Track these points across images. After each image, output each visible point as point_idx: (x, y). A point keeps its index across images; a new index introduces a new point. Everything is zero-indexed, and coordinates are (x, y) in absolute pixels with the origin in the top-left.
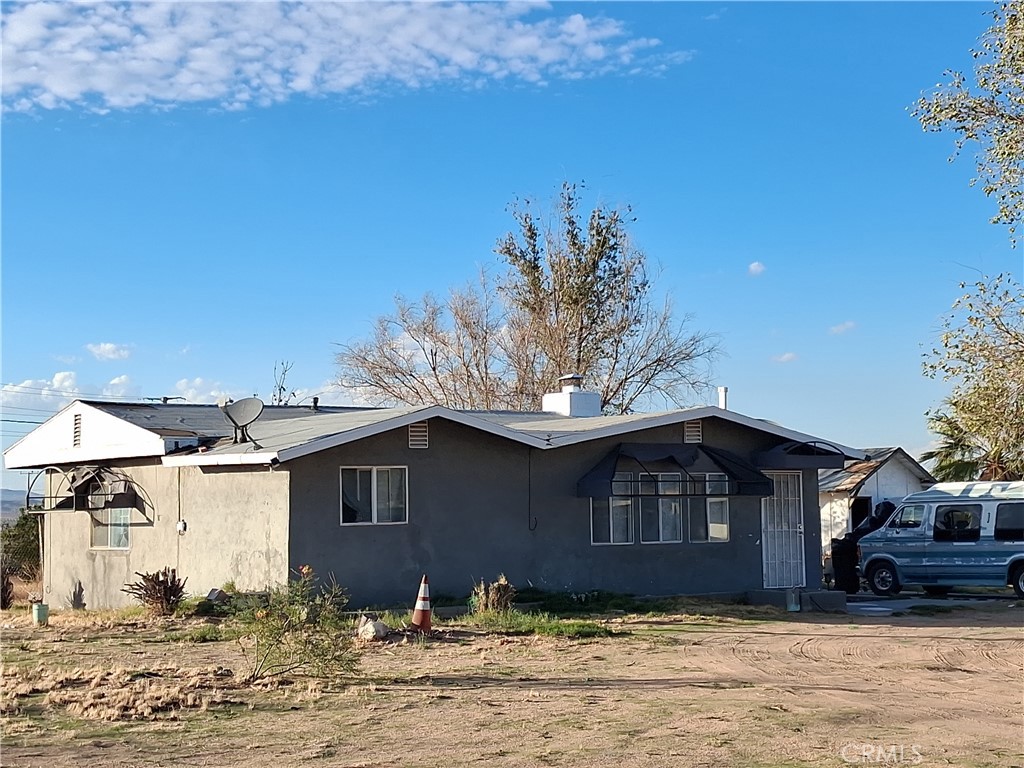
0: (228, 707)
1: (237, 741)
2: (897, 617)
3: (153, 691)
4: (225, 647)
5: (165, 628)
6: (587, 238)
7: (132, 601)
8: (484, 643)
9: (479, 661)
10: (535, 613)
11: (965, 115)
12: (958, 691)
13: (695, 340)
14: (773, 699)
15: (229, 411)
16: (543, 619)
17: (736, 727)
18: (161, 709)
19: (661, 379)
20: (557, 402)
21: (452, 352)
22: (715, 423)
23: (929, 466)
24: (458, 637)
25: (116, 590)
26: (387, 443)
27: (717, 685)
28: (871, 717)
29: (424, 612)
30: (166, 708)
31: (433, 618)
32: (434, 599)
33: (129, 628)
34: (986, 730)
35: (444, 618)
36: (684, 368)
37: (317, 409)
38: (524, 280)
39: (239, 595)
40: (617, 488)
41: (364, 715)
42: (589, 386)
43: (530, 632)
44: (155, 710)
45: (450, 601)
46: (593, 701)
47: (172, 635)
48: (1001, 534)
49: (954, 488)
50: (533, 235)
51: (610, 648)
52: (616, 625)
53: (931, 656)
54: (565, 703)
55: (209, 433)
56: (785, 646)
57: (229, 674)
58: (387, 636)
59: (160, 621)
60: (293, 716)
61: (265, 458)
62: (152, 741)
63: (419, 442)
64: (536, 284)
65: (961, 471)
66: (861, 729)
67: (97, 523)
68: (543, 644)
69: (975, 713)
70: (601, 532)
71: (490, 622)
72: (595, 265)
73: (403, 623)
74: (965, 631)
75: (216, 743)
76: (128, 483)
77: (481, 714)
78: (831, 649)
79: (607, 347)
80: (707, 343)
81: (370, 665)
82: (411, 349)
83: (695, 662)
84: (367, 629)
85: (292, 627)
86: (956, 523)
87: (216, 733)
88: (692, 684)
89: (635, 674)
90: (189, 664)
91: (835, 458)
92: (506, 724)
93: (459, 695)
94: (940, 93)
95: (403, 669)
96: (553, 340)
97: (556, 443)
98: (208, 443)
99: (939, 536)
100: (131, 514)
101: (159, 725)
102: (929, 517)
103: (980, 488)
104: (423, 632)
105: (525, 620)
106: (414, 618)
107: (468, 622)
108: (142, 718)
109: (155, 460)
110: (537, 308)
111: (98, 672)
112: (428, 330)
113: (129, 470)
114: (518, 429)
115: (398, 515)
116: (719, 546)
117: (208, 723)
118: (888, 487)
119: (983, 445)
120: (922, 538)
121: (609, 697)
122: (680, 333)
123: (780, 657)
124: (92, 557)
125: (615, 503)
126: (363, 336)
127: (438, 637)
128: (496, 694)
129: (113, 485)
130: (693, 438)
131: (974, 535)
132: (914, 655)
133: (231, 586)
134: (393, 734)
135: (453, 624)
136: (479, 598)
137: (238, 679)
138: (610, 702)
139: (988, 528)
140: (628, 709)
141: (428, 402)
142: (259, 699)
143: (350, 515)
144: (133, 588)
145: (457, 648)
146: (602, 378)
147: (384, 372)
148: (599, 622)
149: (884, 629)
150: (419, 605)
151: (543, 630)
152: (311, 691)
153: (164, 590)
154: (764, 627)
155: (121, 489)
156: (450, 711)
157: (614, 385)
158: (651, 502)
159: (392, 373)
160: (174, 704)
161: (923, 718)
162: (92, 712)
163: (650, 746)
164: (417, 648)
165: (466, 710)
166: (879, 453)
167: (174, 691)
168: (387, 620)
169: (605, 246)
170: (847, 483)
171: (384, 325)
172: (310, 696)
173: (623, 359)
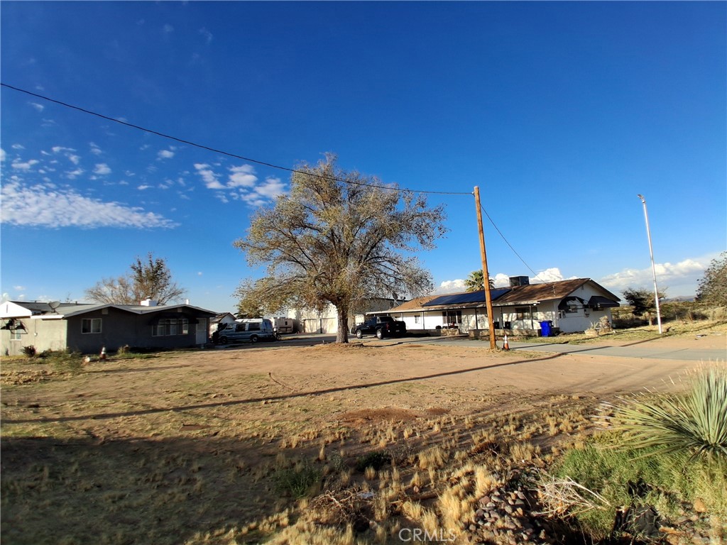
0: (45, 381)
1: (47, 389)
2: (226, 348)
3: (24, 377)
4: (47, 365)
5: (30, 360)
6: (155, 265)
7: (21, 354)
8: (121, 361)
9: (119, 366)
10: (135, 353)
11: (243, 246)
12: (237, 363)
13: (183, 289)
14: (194, 369)
15: (50, 305)
16: (138, 355)
17: (183, 376)
18: (26, 382)
19: (174, 297)
20: (146, 303)
21: (117, 291)
22: (185, 308)
23: (235, 316)
24: (113, 360)
25: (17, 351)
26: (96, 313)
27: (181, 367)
28: (216, 371)
29: (104, 355)
30: (27, 382)
31: (107, 356)
32: (107, 351)
33: (20, 361)
34: (241, 371)
35: (110, 355)
36: (180, 295)
37: (77, 304)
38: (137, 275)
39: (52, 352)
40: (160, 323)
41: (84, 381)
42: (154, 299)
43: (134, 358)
44: (24, 382)
45: (112, 351)
46: (148, 373)
47: (32, 362)
48: (250, 329)
49: (240, 321)
50: (140, 263)
51: (155, 360)
52: (157, 355)
53: (232, 356)
54: (139, 374)
55: (45, 310)
56: (199, 357)
57: (46, 372)
58: (93, 361)
59: (29, 359)
60: (63, 382)
61: (61, 316)
62: (22, 390)
63: (105, 313)
64: (141, 276)
65: (242, 317)
66: (213, 374)
67: (12, 333)
68: (137, 361)
69: (240, 367)
70: (155, 333)
71: (122, 356)
72: (157, 271)
73: (98, 358)
74: (240, 350)
75: (41, 390)
76: (21, 323)
77: (117, 379)
78: (210, 356)
79: (160, 290)
80: (186, 290)
81: (87, 368)
82: (106, 290)
83: (176, 362)
84: (88, 359)
85: (66, 360)
86: (241, 327)
87: (41, 387)
88: (175, 367)
89: (160, 366)
90: (36, 370)
91: (213, 315)
92: (123, 381)
93: (111, 374)
94: (237, 241)
95: (97, 369)
96: (144, 288)
97: (144, 313)
98: (44, 313)
99: (237, 330)
100: (21, 331)
101: (25, 386)
102: (235, 326)
103: (245, 320)
104: (104, 359)
105: (133, 355)
106: (101, 356)
107: (117, 356)
108: (21, 384)
109: (29, 317)
110: (141, 281)
111: (9, 372)
112: (111, 285)
113: (21, 320)
114: (133, 309)
115: (99, 331)
116: (185, 335)
117: (39, 385)
118: (226, 320)
119: (247, 312)
120: (233, 331)
121: (152, 372)
122: (178, 288)
123: (197, 359)
124: (11, 342)
125: (159, 326)
126: (92, 286)
127: (108, 360)
128: (122, 374)
129: (17, 324)
130: (180, 311)
131: (244, 330)
132: (228, 356)
133: (50, 350)
134: (91, 385)
135: (112, 357)
136: (120, 350)
137: (48, 373)
138: (152, 373)
139: (247, 328)
140: (157, 374)
141: (110, 302)
142: (54, 378)
143: (85, 330)
144: (21, 350)
145: (113, 363)
146: (158, 297)
147: (97, 295)
148: (153, 355)
149: (223, 351)
150: (103, 353)
151: (137, 357)
152: (69, 376)
153: (30, 351)
154: (195, 353)
155: (19, 324)
156: (109, 379)
157: (161, 299)
158: (168, 326)
159: (100, 296)
160: (30, 380)
161: (228, 370)
162: (7, 383)
163: (161, 383)
164: (101, 363)
165: (113, 378)
166: (224, 314)
167: (30, 377)
168: (94, 357)
169: (159, 267)
170: (217, 320)
171: (98, 284)
172: (69, 377)
173: (164, 293)
